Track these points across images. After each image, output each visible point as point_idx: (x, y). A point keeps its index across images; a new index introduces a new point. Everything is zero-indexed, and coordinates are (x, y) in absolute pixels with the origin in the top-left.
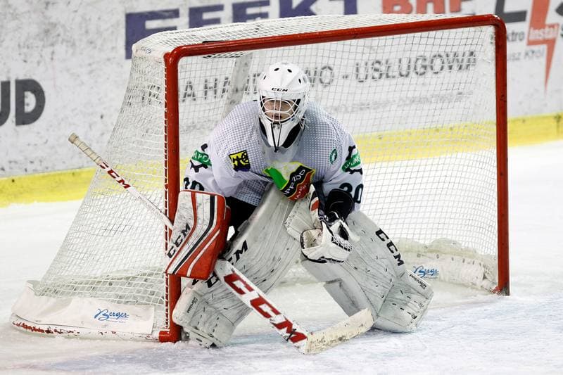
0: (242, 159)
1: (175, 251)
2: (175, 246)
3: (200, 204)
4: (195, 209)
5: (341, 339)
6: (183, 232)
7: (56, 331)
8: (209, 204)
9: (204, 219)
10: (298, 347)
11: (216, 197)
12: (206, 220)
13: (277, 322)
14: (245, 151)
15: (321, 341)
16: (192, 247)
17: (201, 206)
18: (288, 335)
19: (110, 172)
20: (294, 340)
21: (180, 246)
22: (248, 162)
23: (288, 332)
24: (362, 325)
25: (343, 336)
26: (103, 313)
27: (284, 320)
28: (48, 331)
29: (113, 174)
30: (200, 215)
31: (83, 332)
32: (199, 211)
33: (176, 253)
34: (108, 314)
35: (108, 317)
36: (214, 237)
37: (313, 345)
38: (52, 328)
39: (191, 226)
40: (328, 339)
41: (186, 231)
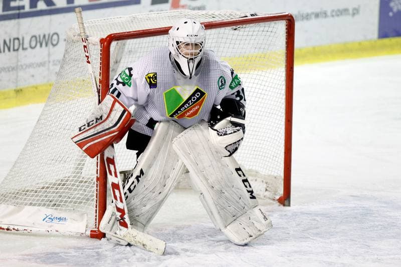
0: (152, 78)
2: (87, 125)
3: (115, 110)
4: (111, 110)
5: (143, 245)
6: (97, 119)
7: (14, 229)
8: (120, 113)
9: (113, 120)
11: (127, 112)
14: (156, 74)
20: (121, 224)
21: (89, 128)
22: (156, 82)
23: (121, 216)
26: (49, 217)
28: (8, 229)
31: (34, 230)
32: (113, 113)
33: (84, 130)
34: (52, 218)
35: (52, 220)
36: (112, 135)
38: (11, 227)
39: (103, 119)
41: (99, 120)
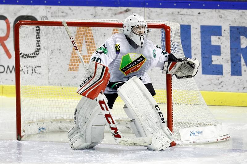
0: (118, 47)
1: (83, 85)
5: (134, 144)
8: (102, 69)
9: (98, 75)
10: (116, 140)
11: (105, 67)
12: (99, 75)
13: (112, 127)
15: (126, 142)
16: (91, 85)
17: (99, 70)
18: (114, 133)
19: (73, 42)
20: (116, 136)
21: (86, 84)
22: (120, 50)
24: (146, 142)
25: (136, 143)
27: (115, 127)
29: (73, 43)
30: (97, 73)
36: (101, 83)
37: (122, 141)
39: (92, 77)
40: (129, 142)
